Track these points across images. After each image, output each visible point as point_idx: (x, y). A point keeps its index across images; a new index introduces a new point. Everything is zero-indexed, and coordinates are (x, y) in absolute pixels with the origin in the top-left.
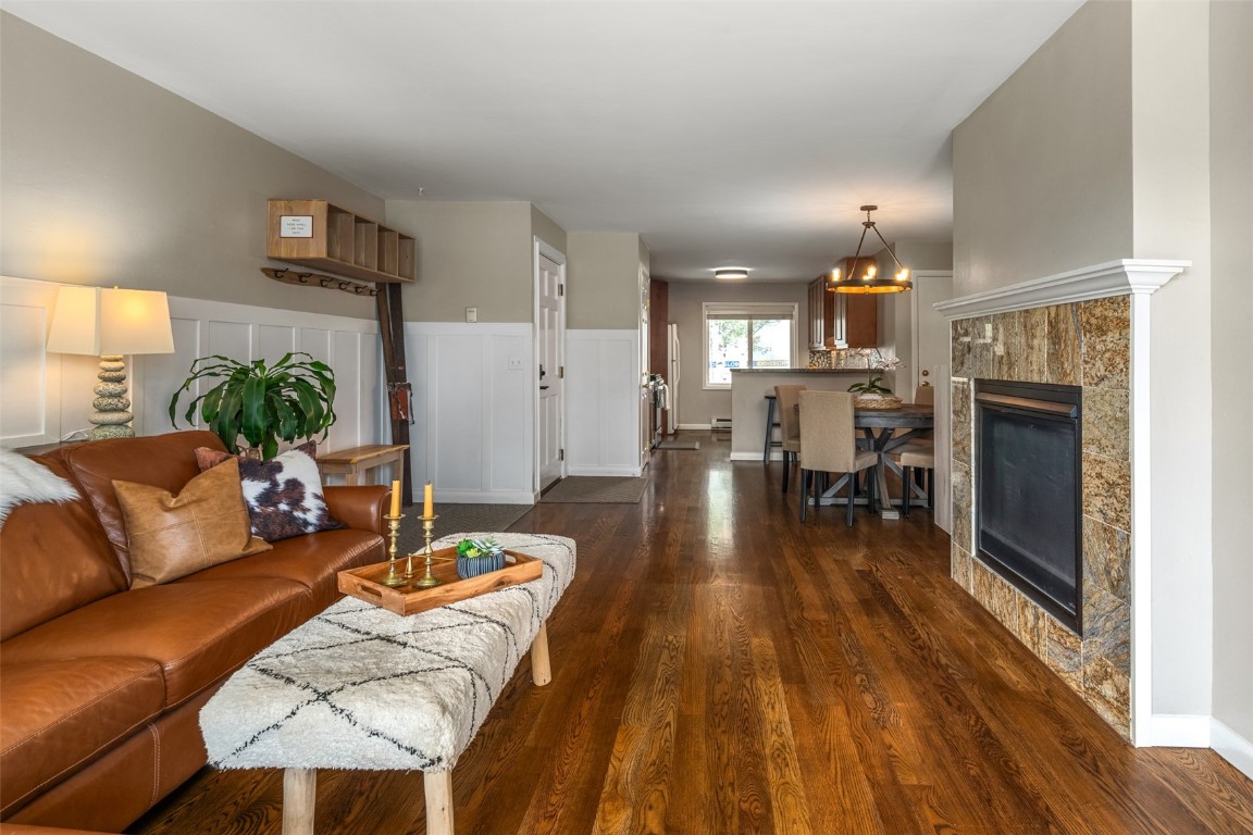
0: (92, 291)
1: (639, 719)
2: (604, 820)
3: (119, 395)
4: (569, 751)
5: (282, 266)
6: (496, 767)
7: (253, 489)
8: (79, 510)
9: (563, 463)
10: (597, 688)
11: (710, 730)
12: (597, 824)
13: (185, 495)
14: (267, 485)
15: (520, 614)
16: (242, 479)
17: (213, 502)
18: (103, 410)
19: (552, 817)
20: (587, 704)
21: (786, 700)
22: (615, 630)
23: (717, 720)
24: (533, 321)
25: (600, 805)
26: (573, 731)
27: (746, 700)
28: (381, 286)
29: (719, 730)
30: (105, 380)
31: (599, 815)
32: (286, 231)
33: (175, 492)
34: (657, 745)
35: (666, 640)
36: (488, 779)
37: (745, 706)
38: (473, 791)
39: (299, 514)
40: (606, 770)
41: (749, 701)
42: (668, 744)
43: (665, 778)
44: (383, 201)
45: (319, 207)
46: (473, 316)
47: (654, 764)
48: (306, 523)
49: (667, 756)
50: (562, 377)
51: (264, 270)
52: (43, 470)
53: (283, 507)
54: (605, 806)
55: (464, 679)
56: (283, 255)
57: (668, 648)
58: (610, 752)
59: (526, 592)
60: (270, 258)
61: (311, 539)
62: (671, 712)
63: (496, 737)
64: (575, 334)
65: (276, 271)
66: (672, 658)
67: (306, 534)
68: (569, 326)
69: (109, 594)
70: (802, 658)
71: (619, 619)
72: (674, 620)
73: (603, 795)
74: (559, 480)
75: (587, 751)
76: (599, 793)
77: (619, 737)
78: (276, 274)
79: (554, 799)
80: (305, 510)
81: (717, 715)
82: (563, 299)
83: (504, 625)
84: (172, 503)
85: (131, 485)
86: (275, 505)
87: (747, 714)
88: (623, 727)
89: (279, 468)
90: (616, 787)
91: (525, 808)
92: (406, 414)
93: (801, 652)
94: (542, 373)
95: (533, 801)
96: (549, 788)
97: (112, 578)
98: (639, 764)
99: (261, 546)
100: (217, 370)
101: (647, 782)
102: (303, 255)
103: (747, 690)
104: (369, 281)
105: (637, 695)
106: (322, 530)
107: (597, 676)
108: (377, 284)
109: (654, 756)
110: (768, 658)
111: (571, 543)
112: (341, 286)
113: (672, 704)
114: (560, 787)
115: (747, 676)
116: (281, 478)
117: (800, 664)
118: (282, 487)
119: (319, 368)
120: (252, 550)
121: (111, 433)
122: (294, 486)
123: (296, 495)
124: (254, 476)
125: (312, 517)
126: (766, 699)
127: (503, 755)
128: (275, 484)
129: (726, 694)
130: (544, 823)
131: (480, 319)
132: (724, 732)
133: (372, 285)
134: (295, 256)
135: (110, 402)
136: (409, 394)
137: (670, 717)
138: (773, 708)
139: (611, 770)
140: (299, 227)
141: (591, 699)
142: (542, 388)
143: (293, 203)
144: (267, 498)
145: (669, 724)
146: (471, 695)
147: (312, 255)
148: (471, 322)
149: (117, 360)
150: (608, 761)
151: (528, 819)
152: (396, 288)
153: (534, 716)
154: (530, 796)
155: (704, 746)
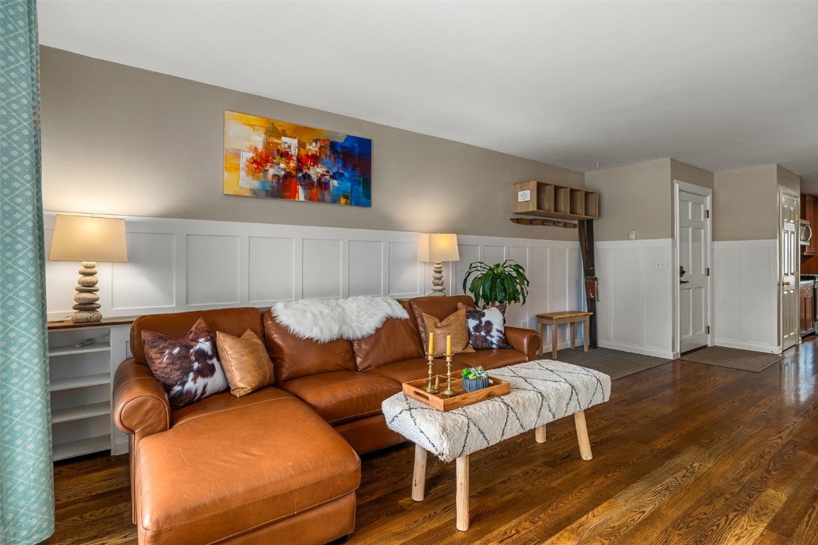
0: (428, 235)
1: (627, 501)
2: (558, 539)
3: (440, 279)
4: (570, 498)
5: (519, 217)
6: (529, 487)
7: (472, 323)
8: (411, 324)
9: (709, 335)
10: (616, 473)
11: (671, 529)
12: (553, 539)
13: (444, 323)
14: (477, 322)
15: (527, 404)
16: (468, 317)
17: (452, 327)
18: (435, 285)
19: (534, 523)
20: (602, 479)
21: (756, 540)
22: (659, 447)
23: (681, 526)
24: (673, 236)
25: (562, 531)
26: (581, 489)
27: (718, 526)
28: (581, 222)
29: (677, 532)
30: (436, 272)
31: (557, 535)
32: (520, 199)
33: (441, 320)
34: (624, 520)
35: (691, 465)
36: (521, 491)
37: (715, 528)
38: (511, 492)
39: (488, 338)
40: (582, 516)
41: (721, 527)
42: (632, 522)
43: (612, 539)
44: (583, 174)
45: (533, 184)
46: (633, 236)
47: (613, 528)
48: (492, 343)
49: (625, 528)
50: (708, 275)
51: (511, 219)
52: (400, 306)
53: (483, 333)
54: (565, 533)
55: (463, 422)
56: (519, 211)
57: (688, 470)
58: (592, 509)
59: (539, 395)
60: (515, 213)
61: (495, 351)
62: (651, 507)
63: (541, 474)
64: (719, 245)
65: (517, 219)
66: (684, 476)
67: (493, 348)
68: (715, 238)
69: (416, 358)
70: (806, 519)
71: (668, 441)
72: (711, 455)
73: (568, 528)
74: (705, 347)
75: (580, 502)
76: (567, 525)
77: (605, 504)
78: (517, 221)
79: (542, 516)
80: (492, 337)
81: (684, 523)
82: (709, 221)
83: (508, 406)
84: (439, 325)
85: (428, 315)
86: (479, 332)
87: (710, 533)
88: (613, 500)
89: (483, 315)
90: (579, 528)
91: (525, 513)
92: (594, 295)
93: (810, 516)
94: (682, 272)
95: (532, 511)
96: (545, 510)
97: (418, 353)
98: (604, 523)
99: (471, 350)
100: (479, 268)
101: (601, 535)
102: (527, 210)
103: (727, 519)
104: (574, 220)
105: (637, 487)
106: (500, 348)
107: (622, 467)
108: (579, 221)
109: (617, 524)
110: (770, 507)
111: (606, 378)
112: (555, 224)
113: (657, 503)
114: (550, 512)
115: (736, 510)
116: (484, 320)
117: (800, 523)
118: (483, 324)
119: (517, 268)
120: (466, 351)
121: (437, 294)
122: (489, 324)
123: (489, 329)
124: (474, 318)
125: (494, 340)
126: (738, 531)
127: (537, 483)
128: (481, 322)
129: (705, 514)
130: (527, 523)
131: (637, 238)
132: (680, 535)
133: (576, 222)
134: (524, 211)
135: (438, 281)
136: (596, 283)
137: (648, 510)
138: (738, 539)
139: (584, 518)
140: (526, 196)
141: (607, 477)
142: (681, 282)
143: (522, 185)
144: (477, 328)
145: (644, 512)
146: (465, 430)
147: (531, 210)
148: (632, 239)
149: (439, 264)
150: (587, 512)
151: (522, 517)
152: (590, 222)
153: (568, 473)
154: (532, 508)
155: (656, 535)
